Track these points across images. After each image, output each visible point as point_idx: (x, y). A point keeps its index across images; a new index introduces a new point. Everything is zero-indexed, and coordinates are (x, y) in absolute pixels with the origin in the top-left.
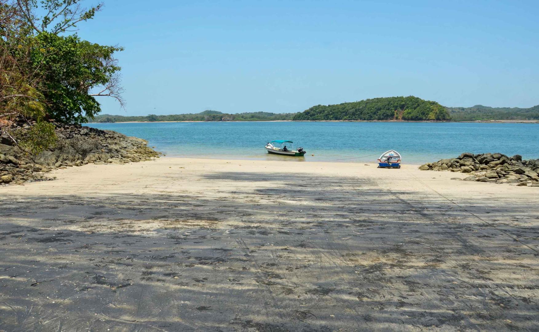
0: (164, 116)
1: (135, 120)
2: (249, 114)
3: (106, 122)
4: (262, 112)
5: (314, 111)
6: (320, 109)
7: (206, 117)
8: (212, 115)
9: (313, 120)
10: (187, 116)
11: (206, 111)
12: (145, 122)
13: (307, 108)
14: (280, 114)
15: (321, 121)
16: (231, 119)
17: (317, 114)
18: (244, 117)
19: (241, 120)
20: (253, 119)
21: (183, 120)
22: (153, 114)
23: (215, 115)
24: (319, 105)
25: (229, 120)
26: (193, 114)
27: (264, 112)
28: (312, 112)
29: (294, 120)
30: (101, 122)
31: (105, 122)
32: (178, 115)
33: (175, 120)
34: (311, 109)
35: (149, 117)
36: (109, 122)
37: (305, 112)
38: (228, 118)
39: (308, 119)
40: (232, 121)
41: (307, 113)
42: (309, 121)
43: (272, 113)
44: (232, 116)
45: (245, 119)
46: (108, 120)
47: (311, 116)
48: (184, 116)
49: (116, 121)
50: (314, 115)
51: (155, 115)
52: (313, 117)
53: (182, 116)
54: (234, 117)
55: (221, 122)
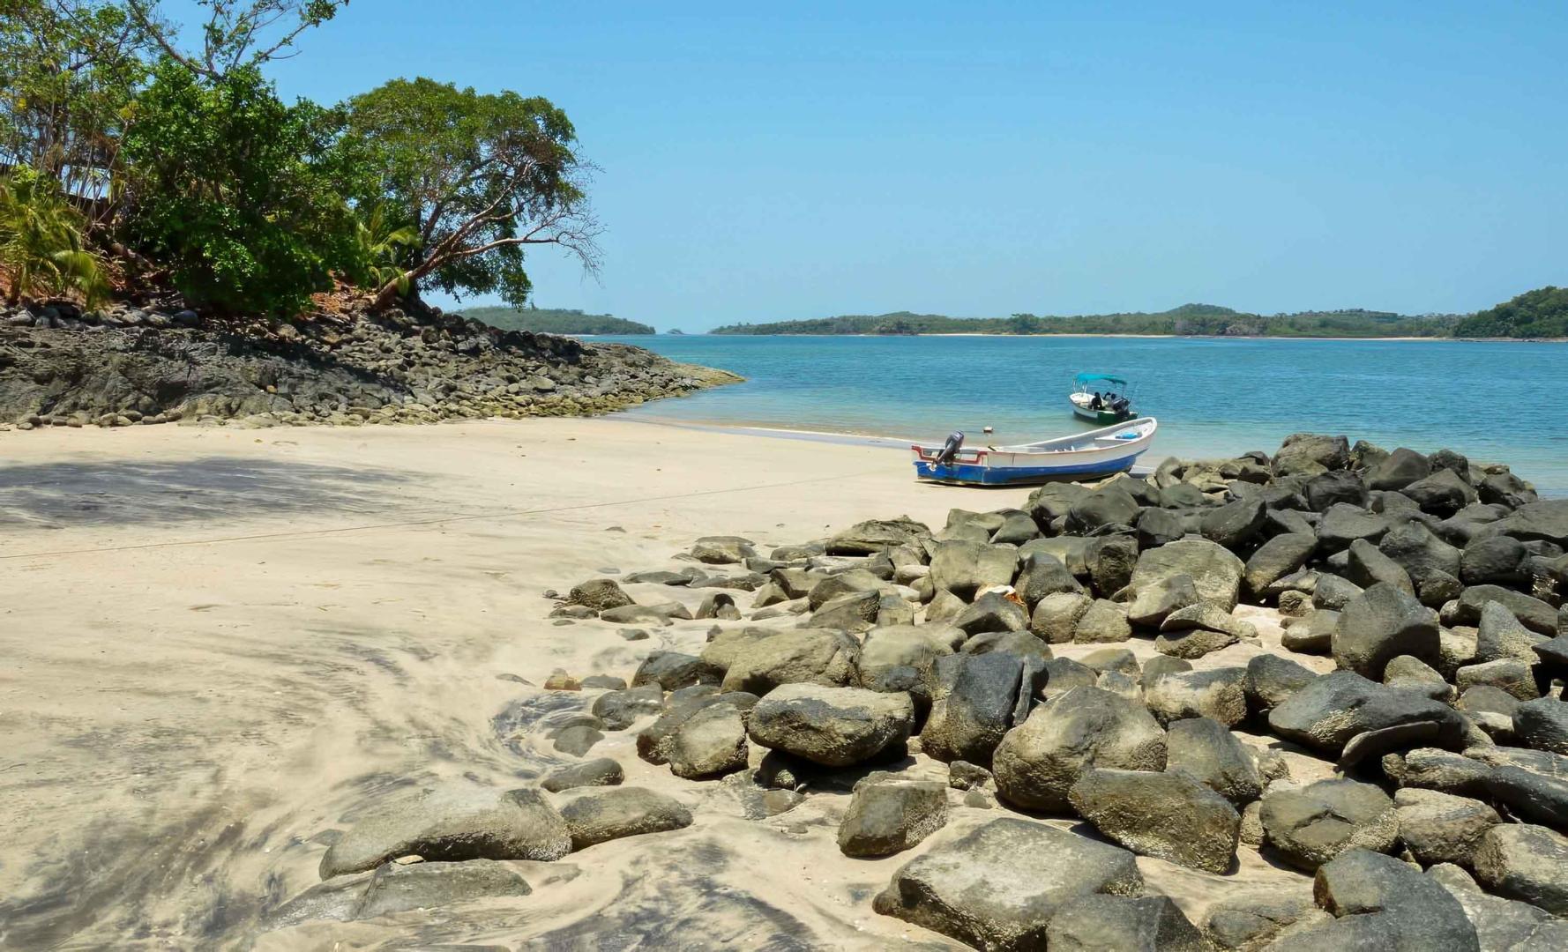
0: (1058, 320)
1: (975, 330)
2: (1316, 315)
3: (895, 332)
4: (1361, 310)
5: (1530, 306)
6: (1553, 301)
7: (1180, 324)
8: (1198, 317)
9: (1523, 336)
10: (1126, 321)
11: (1187, 306)
12: (1004, 335)
13: (1506, 299)
14: (1418, 318)
15: (1554, 341)
16: (1255, 330)
17: (1540, 318)
18: (1298, 326)
19: (1286, 335)
20: (1323, 329)
21: (1112, 332)
22: (1028, 313)
23: (1209, 316)
24: (1549, 289)
25: (1245, 334)
26: (1148, 313)
27: (1365, 310)
28: (1523, 311)
29: (1457, 335)
30: (882, 332)
31: (891, 332)
32: (1099, 317)
33: (1088, 331)
34: (1520, 302)
35: (1015, 321)
36: (901, 332)
37: (1496, 311)
38: (1246, 329)
39: (1506, 334)
40: (1257, 335)
41: (1503, 313)
42: (1509, 339)
43: (1395, 315)
44: (1258, 321)
45: (1299, 330)
46: (898, 328)
47: (1518, 323)
48: (1117, 318)
49: (923, 330)
50: (1528, 320)
51: (1031, 315)
52: (1523, 327)
53: (1109, 322)
54: (1263, 326)
55: (1222, 338)
